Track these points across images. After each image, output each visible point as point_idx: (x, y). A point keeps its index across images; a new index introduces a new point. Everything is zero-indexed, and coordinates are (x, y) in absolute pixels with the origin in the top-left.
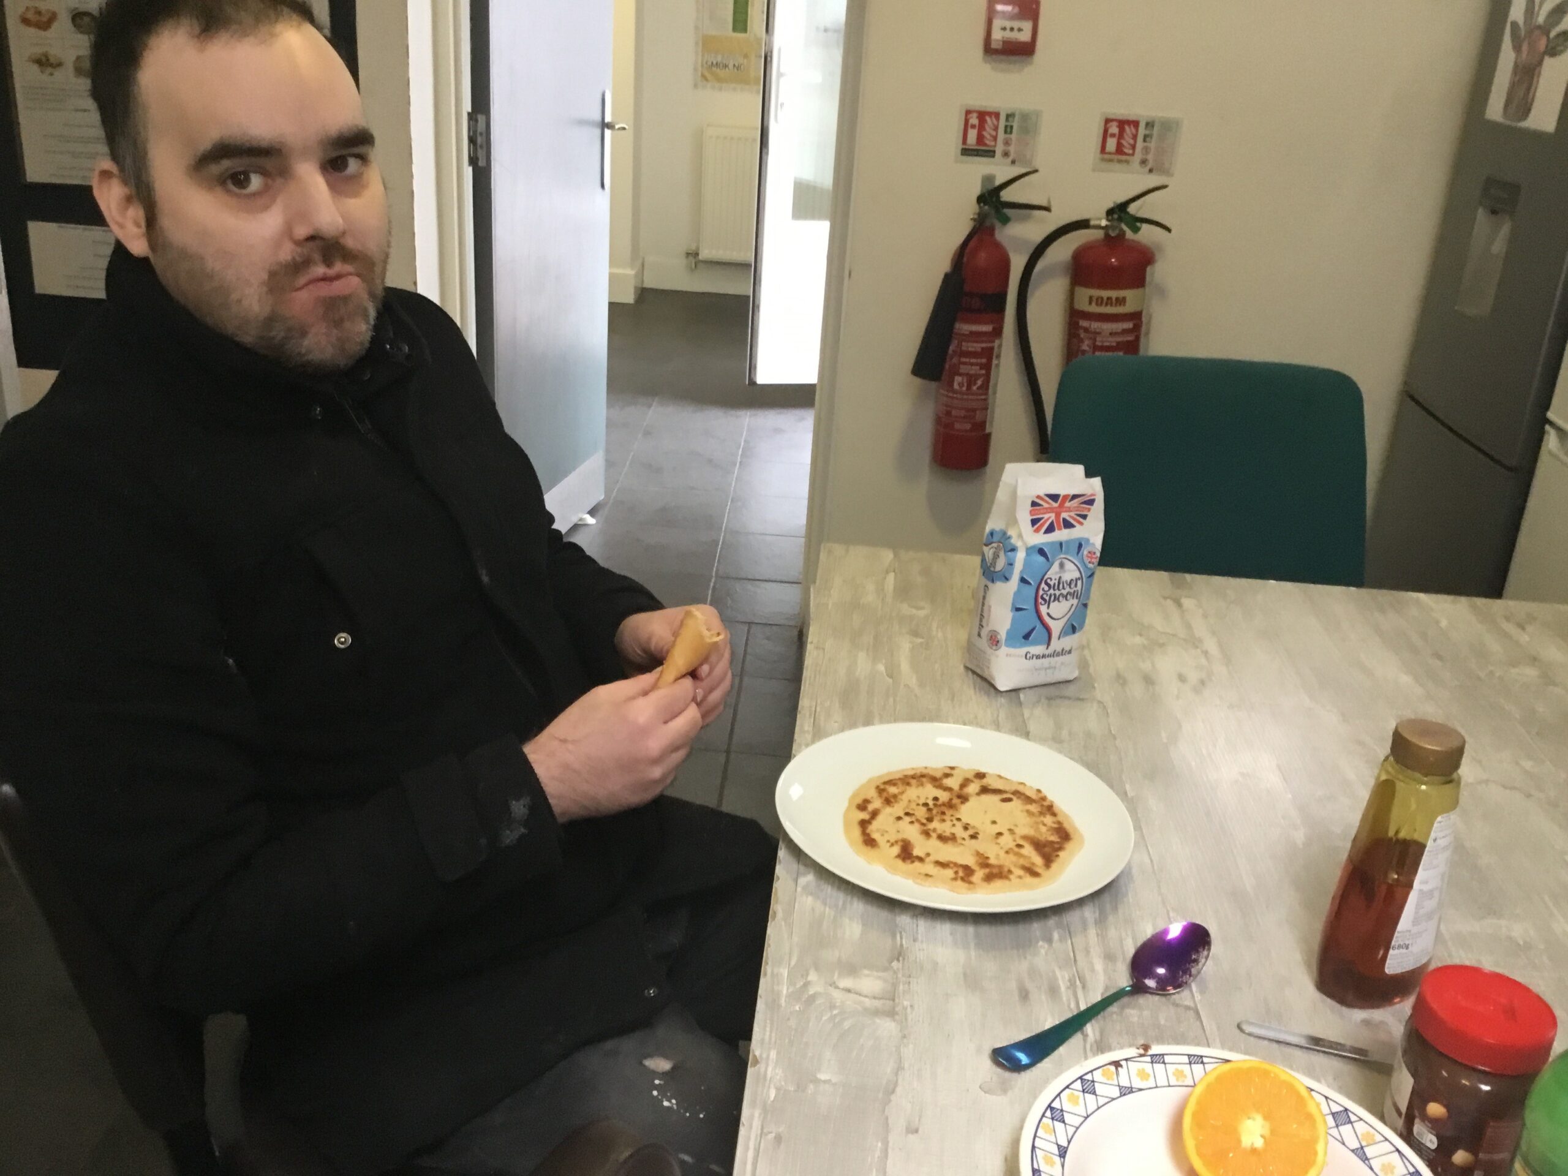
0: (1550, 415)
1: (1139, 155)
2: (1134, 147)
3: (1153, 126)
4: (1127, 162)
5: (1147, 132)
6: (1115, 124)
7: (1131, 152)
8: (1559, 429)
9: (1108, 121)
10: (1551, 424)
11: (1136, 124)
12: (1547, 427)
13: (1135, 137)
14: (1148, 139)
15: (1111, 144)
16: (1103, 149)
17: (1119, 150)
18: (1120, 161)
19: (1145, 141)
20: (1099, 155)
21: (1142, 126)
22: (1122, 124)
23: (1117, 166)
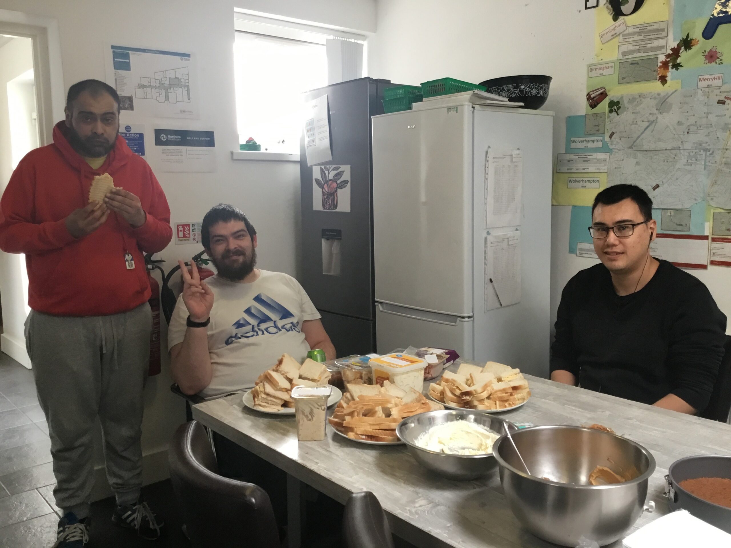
0: (376, 299)
1: (192, 237)
2: (189, 234)
3: (195, 226)
4: (188, 240)
5: (193, 228)
6: (181, 226)
7: (189, 236)
8: (381, 303)
9: (178, 226)
10: (377, 302)
11: (189, 225)
12: (376, 304)
13: (189, 230)
14: (194, 231)
15: (181, 234)
16: (178, 237)
17: (184, 236)
18: (185, 240)
19: (193, 231)
20: (177, 239)
21: (191, 226)
22: (183, 226)
23: (186, 242)
